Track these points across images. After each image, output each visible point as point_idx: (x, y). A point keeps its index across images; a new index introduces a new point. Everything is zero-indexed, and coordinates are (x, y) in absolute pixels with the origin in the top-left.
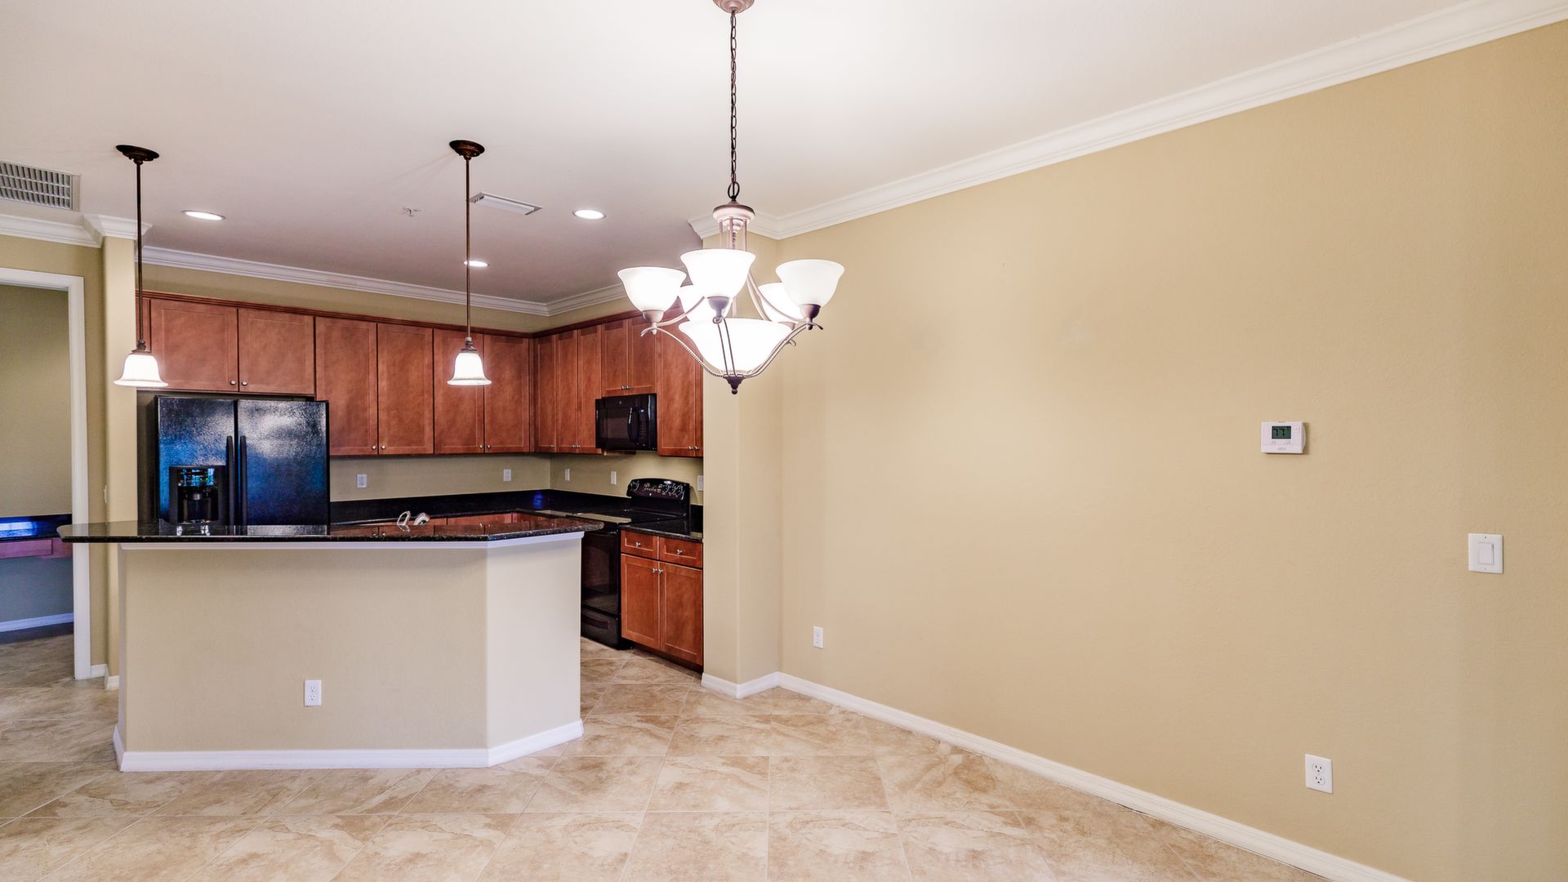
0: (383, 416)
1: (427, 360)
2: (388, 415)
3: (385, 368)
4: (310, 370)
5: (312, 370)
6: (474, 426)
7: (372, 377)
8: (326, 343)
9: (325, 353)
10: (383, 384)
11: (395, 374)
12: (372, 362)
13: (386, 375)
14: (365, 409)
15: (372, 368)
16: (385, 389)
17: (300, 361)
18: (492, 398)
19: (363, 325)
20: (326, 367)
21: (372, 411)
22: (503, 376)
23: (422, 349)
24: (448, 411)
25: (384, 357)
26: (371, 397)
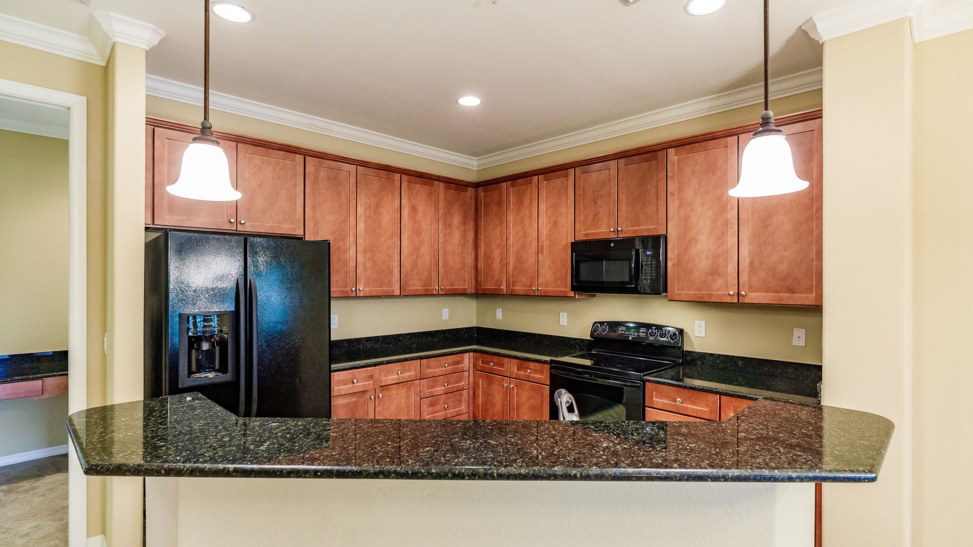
0: (360, 258)
1: (397, 204)
2: (365, 257)
3: (363, 211)
4: (300, 210)
5: (302, 210)
6: (431, 268)
7: (352, 219)
8: (314, 184)
9: (313, 194)
10: (361, 226)
11: (370, 218)
12: (353, 204)
13: (363, 219)
14: (345, 251)
15: (353, 210)
16: (363, 231)
17: (292, 200)
18: (444, 242)
19: (346, 167)
20: (314, 208)
21: (352, 252)
22: (453, 221)
23: (392, 193)
24: (411, 254)
25: (362, 200)
26: (352, 239)
